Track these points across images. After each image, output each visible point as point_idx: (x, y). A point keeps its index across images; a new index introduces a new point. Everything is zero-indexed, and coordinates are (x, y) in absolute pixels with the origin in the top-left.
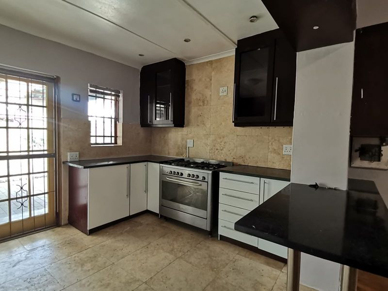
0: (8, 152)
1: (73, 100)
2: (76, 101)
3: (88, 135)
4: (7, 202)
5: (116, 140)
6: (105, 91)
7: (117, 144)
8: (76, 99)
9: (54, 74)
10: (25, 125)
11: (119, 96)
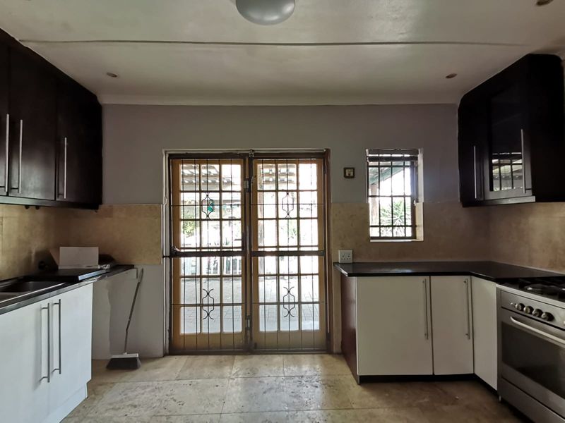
0: (278, 247)
1: (345, 176)
2: (349, 177)
3: (366, 225)
4: (275, 306)
5: (414, 231)
6: (393, 155)
7: (416, 238)
8: (349, 174)
9: (323, 148)
10: (294, 214)
11: (417, 159)
